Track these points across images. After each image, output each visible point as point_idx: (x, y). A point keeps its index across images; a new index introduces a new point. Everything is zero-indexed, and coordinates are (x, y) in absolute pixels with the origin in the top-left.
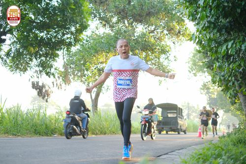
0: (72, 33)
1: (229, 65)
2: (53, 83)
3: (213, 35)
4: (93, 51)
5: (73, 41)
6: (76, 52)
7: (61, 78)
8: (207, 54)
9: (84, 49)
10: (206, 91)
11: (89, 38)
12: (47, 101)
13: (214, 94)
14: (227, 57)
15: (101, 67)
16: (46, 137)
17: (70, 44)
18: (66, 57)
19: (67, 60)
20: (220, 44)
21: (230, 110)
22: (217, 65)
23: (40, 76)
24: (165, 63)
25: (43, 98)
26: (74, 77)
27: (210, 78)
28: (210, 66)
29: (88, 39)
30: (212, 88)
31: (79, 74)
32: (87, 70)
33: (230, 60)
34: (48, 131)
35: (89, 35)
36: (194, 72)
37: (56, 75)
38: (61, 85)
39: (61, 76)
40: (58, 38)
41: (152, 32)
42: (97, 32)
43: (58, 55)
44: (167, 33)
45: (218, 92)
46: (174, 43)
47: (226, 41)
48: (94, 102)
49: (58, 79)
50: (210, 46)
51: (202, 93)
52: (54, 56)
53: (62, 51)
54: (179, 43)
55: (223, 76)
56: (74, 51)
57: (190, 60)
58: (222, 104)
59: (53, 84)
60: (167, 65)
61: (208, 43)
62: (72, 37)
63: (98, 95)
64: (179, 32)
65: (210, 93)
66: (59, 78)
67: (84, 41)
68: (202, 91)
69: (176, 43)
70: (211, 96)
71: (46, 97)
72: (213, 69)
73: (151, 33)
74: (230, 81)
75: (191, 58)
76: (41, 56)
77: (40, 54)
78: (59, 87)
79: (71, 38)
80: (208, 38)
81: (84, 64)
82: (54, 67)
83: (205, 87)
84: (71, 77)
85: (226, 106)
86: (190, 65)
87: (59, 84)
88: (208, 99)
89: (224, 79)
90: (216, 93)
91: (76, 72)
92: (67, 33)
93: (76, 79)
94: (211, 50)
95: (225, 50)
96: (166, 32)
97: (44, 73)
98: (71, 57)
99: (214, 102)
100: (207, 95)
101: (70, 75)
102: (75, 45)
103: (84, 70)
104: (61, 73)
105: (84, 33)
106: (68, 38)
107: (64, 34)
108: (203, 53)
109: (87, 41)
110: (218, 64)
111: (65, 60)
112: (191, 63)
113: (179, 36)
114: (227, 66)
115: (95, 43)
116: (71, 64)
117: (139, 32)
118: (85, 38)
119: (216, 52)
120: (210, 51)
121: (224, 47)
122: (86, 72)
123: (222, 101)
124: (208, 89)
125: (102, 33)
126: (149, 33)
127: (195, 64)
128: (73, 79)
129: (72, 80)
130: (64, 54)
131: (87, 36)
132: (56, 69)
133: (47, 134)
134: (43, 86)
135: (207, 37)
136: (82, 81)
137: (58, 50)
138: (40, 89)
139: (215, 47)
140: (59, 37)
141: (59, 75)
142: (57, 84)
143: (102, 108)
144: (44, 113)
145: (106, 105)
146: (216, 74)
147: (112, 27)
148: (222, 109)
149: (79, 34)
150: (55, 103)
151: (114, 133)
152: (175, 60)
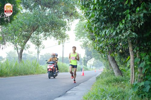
24: (63, 31)
41: (56, 13)
46: (68, 20)
48: (20, 54)
54: (71, 20)
61: (95, 29)
64: (72, 14)
74: (104, 48)
96: (63, 13)
108: (89, 31)
121: (104, 33)
136: (12, 42)
147: (31, 9)
151: (32, 74)
152: (69, 30)
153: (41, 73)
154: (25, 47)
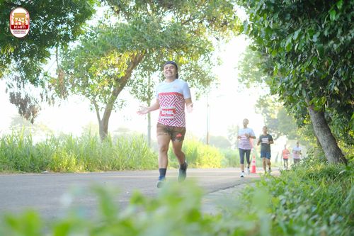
0: (69, 22)
1: (295, 67)
2: (41, 95)
3: (274, 22)
4: (100, 49)
5: (71, 34)
6: (75, 51)
7: (53, 88)
8: (264, 51)
9: (88, 46)
10: (262, 108)
11: (95, 30)
12: (32, 122)
13: (274, 113)
14: (293, 55)
15: (113, 72)
16: (32, 174)
17: (66, 39)
18: (61, 59)
19: (62, 62)
20: (283, 36)
21: (296, 136)
22: (279, 68)
23: (22, 85)
24: (205, 68)
25: (27, 118)
26: (73, 87)
27: (268, 90)
28: (268, 70)
29: (93, 32)
30: (271, 104)
31: (81, 83)
32: (92, 77)
33: (297, 60)
34: (36, 165)
35: (94, 26)
36: (246, 81)
37: (47, 84)
38: (53, 99)
39: (53, 85)
40: (49, 29)
41: (187, 22)
42: (106, 23)
43: (49, 54)
44: (208, 24)
45: (279, 110)
46: (217, 39)
47: (291, 31)
48: (102, 123)
49: (48, 90)
50: (268, 39)
51: (257, 113)
52: (43, 56)
53: (55, 48)
54: (225, 40)
55: (287, 83)
56: (73, 49)
57: (240, 64)
58: (284, 128)
59: (42, 98)
60: (208, 70)
61: (267, 34)
62: (70, 28)
63: (108, 114)
64: (225, 23)
65: (268, 112)
66: (50, 87)
67: (87, 35)
68: (258, 109)
69: (221, 39)
70: (270, 116)
71: (32, 117)
72: (272, 74)
73: (184, 23)
74: (295, 89)
75: (243, 61)
76: (22, 55)
77: (22, 53)
78: (51, 101)
79: (67, 29)
80: (266, 26)
81: (87, 69)
82: (42, 71)
83: (262, 103)
84: (68, 88)
85: (290, 131)
86: (240, 72)
87: (50, 97)
88: (266, 121)
89: (288, 87)
90: (277, 112)
91: (77, 80)
92: (62, 22)
93: (76, 90)
94: (270, 44)
95: (289, 44)
96: (205, 23)
97: (28, 81)
98: (69, 58)
99: (273, 124)
100: (265, 115)
101: (68, 85)
102: (74, 39)
103: (87, 77)
104: (53, 81)
105: (87, 22)
106: (63, 29)
107: (57, 24)
108: (259, 50)
109: (92, 35)
110: (279, 66)
111: (60, 62)
112: (242, 68)
113: (226, 29)
114: (292, 68)
115: (103, 36)
116: (69, 67)
117: (167, 22)
118: (88, 30)
119: (278, 47)
120: (268, 46)
121: (289, 40)
122: (90, 80)
123: (284, 123)
124: (266, 105)
125: (113, 23)
126: (182, 24)
127: (247, 70)
128: (72, 91)
129: (69, 92)
130: (59, 53)
131: (92, 27)
132: (45, 75)
133: (33, 170)
134: (27, 100)
135: (264, 26)
136: (84, 93)
137: (48, 46)
138: (22, 105)
139: (276, 40)
140: (50, 27)
141: (50, 84)
142: (47, 97)
143: (115, 133)
144: (29, 139)
145: (120, 130)
146: (277, 79)
147: (127, 14)
148: (285, 134)
149: (81, 23)
150: (46, 126)
151: (131, 167)
152: (219, 64)
153: (153, 167)
154: (115, 105)
